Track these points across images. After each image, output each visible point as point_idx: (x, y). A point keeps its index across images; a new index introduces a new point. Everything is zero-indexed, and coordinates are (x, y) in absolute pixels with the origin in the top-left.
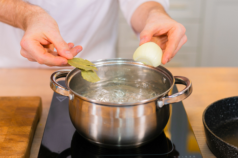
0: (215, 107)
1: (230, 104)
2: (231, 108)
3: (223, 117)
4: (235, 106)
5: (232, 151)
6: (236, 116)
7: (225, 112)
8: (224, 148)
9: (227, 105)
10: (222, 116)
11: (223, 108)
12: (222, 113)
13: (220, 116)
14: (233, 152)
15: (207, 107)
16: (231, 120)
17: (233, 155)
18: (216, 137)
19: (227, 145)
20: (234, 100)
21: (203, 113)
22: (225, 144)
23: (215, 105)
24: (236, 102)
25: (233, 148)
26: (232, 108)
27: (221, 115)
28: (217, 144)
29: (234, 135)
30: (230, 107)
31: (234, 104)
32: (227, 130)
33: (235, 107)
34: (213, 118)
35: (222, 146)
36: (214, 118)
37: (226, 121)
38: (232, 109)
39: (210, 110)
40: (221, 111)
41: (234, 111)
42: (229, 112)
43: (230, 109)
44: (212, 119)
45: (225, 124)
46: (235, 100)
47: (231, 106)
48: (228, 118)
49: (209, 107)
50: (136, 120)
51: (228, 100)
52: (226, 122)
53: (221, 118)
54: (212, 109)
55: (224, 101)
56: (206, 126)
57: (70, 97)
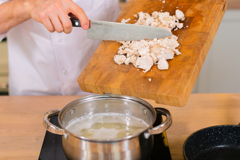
6: (215, 145)
9: (206, 134)
12: (201, 143)
20: (213, 130)
26: (211, 137)
30: (209, 137)
47: (210, 135)
48: (208, 147)
51: (207, 130)
55: (203, 131)
56: (186, 158)
57: (66, 135)
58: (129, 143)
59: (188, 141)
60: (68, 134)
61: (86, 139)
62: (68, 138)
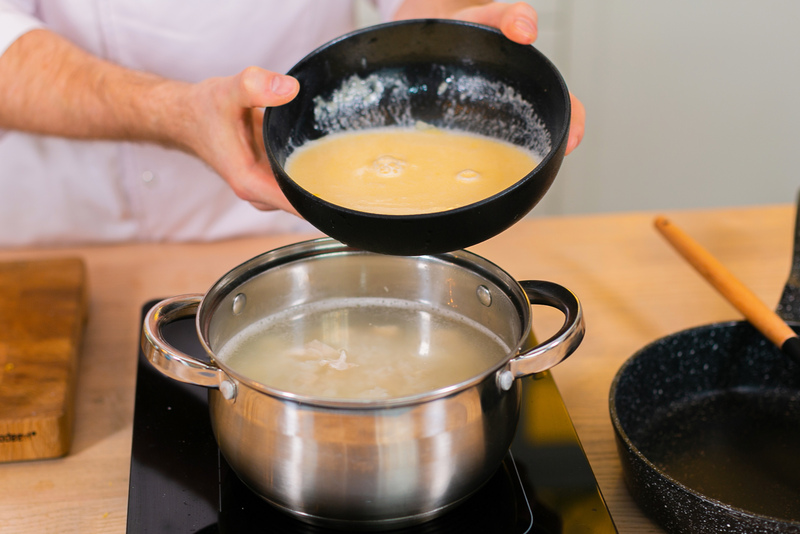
0: (639, 367)
1: (680, 354)
2: (684, 366)
3: (662, 396)
4: (694, 356)
5: (716, 517)
6: (699, 388)
7: (668, 380)
8: (691, 508)
9: (673, 356)
10: (661, 392)
11: (663, 368)
12: (658, 384)
13: (655, 392)
14: (720, 522)
15: (618, 374)
16: (685, 400)
17: (719, 528)
18: (663, 478)
19: (699, 500)
20: (693, 338)
21: (610, 397)
22: (692, 497)
23: (638, 362)
24: (698, 344)
25: (720, 508)
26: (688, 363)
27: (658, 388)
28: (668, 498)
29: (702, 453)
30: (681, 363)
31: (692, 352)
32: (679, 435)
33: (697, 360)
34: (636, 404)
35: (683, 502)
36: (638, 401)
37: (672, 405)
38: (688, 368)
39: (626, 379)
40: (655, 376)
41: (692, 372)
42: (680, 376)
43: (681, 368)
44: (633, 407)
45: (670, 415)
46: (696, 340)
47: (684, 357)
48: (677, 395)
49: (622, 372)
50: (424, 446)
51: (675, 342)
52: (671, 410)
53: (657, 398)
54: (631, 378)
55: (664, 346)
56: (627, 440)
57: (227, 389)
58: (449, 409)
59: (621, 382)
60: (237, 383)
61: (301, 398)
62: (235, 396)
